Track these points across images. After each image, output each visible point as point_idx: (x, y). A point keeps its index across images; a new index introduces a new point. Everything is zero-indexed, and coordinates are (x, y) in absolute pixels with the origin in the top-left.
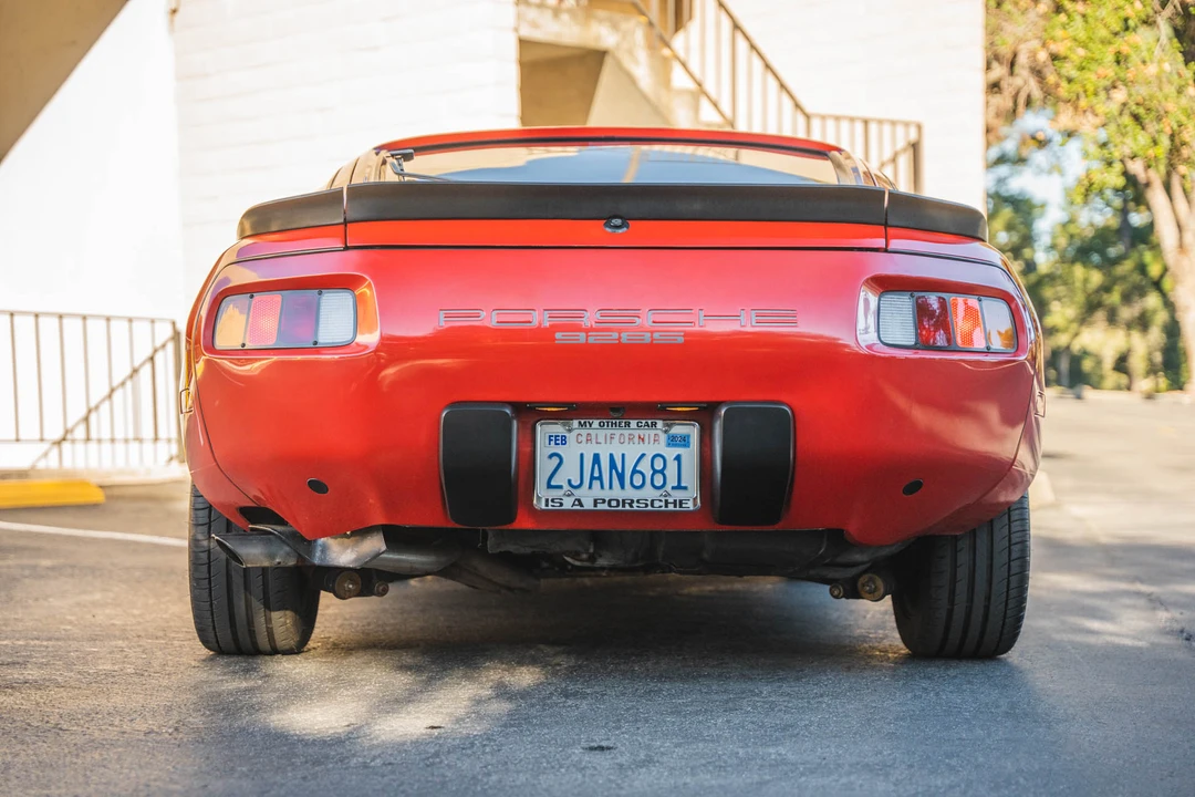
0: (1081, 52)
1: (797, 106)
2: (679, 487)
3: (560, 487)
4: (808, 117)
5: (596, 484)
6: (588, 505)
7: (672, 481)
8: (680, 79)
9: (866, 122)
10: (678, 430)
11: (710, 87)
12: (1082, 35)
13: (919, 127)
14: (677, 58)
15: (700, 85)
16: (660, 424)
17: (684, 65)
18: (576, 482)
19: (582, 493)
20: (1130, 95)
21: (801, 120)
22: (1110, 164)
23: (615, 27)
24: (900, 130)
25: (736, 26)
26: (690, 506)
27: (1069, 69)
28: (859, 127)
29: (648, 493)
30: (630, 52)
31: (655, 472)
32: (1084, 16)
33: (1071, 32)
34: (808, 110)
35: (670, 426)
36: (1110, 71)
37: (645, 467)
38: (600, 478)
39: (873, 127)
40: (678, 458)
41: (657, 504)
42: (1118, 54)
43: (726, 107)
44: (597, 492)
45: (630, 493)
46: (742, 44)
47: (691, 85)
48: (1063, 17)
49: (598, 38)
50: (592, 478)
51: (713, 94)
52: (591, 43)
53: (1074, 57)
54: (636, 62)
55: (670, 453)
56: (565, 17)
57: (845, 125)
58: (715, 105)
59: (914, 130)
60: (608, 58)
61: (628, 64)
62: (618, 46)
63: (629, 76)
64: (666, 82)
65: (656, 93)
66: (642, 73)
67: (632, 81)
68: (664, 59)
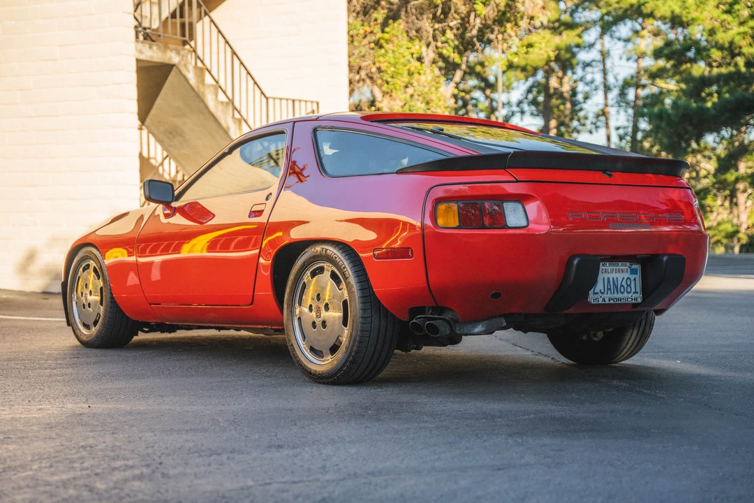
0: (393, 69)
1: (262, 93)
2: (635, 292)
3: (598, 293)
4: (267, 98)
5: (609, 292)
6: (607, 302)
7: (633, 290)
8: (208, 80)
9: (294, 101)
10: (634, 266)
11: (222, 83)
12: (392, 61)
13: (318, 103)
14: (207, 70)
15: (217, 82)
16: (628, 264)
17: (210, 72)
18: (603, 291)
19: (605, 295)
20: (415, 90)
21: (264, 98)
23: (178, 53)
24: (309, 104)
25: (234, 53)
26: (639, 300)
27: (386, 77)
28: (290, 103)
29: (625, 295)
30: (185, 65)
31: (628, 285)
32: (393, 51)
33: (387, 58)
34: (267, 95)
35: (632, 265)
36: (406, 79)
37: (624, 283)
38: (610, 289)
39: (297, 103)
40: (635, 279)
41: (629, 300)
42: (409, 70)
43: (229, 93)
44: (609, 295)
45: (620, 296)
46: (237, 62)
47: (214, 83)
49: (170, 58)
50: (608, 289)
51: (223, 87)
52: (167, 61)
53: (389, 72)
54: (189, 71)
55: (632, 277)
57: (284, 102)
58: (224, 92)
59: (315, 105)
60: (174, 69)
61: (184, 72)
62: (180, 63)
63: (185, 77)
64: (202, 81)
65: (198, 87)
66: (191, 76)
67: (187, 80)
68: (201, 69)
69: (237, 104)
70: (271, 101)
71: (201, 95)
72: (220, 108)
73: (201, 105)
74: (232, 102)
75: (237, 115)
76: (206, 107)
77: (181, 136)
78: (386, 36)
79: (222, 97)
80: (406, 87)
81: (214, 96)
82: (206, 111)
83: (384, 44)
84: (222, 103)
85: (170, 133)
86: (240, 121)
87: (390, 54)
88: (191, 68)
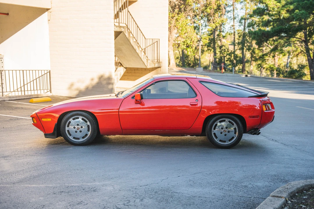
0: (181, 28)
1: (145, 38)
4: (146, 39)
8: (131, 35)
9: (153, 39)
11: (134, 36)
12: (181, 26)
15: (133, 36)
17: (131, 33)
21: (145, 39)
22: (184, 45)
25: (138, 26)
30: (125, 31)
33: (179, 25)
43: (136, 38)
46: (138, 29)
47: (132, 36)
48: (178, 22)
52: (121, 31)
53: (180, 29)
56: (118, 27)
59: (158, 40)
60: (122, 33)
61: (125, 34)
62: (124, 31)
63: (125, 35)
64: (129, 36)
65: (128, 37)
66: (127, 34)
67: (126, 36)
68: (129, 32)
69: (138, 42)
70: (147, 40)
71: (129, 40)
72: (134, 43)
73: (129, 43)
74: (137, 41)
75: (138, 45)
76: (130, 43)
77: (121, 51)
78: (179, 18)
79: (135, 40)
80: (185, 33)
81: (132, 40)
82: (130, 44)
83: (179, 20)
84: (135, 42)
85: (118, 50)
86: (139, 47)
87: (180, 24)
88: (127, 32)
